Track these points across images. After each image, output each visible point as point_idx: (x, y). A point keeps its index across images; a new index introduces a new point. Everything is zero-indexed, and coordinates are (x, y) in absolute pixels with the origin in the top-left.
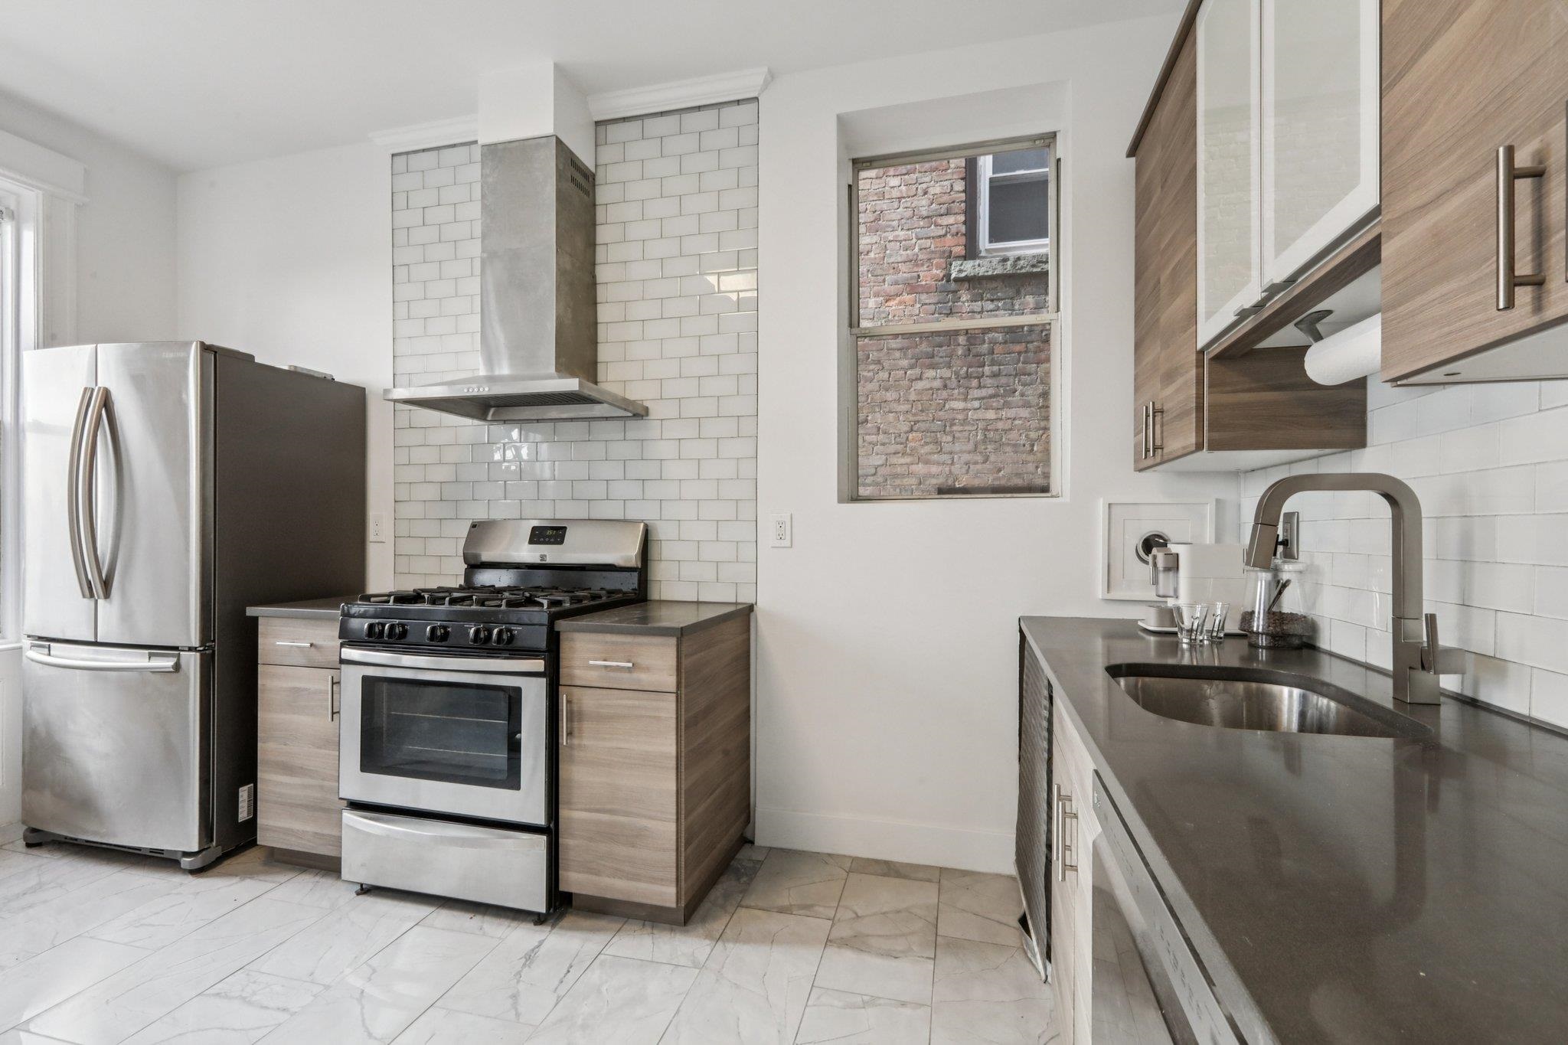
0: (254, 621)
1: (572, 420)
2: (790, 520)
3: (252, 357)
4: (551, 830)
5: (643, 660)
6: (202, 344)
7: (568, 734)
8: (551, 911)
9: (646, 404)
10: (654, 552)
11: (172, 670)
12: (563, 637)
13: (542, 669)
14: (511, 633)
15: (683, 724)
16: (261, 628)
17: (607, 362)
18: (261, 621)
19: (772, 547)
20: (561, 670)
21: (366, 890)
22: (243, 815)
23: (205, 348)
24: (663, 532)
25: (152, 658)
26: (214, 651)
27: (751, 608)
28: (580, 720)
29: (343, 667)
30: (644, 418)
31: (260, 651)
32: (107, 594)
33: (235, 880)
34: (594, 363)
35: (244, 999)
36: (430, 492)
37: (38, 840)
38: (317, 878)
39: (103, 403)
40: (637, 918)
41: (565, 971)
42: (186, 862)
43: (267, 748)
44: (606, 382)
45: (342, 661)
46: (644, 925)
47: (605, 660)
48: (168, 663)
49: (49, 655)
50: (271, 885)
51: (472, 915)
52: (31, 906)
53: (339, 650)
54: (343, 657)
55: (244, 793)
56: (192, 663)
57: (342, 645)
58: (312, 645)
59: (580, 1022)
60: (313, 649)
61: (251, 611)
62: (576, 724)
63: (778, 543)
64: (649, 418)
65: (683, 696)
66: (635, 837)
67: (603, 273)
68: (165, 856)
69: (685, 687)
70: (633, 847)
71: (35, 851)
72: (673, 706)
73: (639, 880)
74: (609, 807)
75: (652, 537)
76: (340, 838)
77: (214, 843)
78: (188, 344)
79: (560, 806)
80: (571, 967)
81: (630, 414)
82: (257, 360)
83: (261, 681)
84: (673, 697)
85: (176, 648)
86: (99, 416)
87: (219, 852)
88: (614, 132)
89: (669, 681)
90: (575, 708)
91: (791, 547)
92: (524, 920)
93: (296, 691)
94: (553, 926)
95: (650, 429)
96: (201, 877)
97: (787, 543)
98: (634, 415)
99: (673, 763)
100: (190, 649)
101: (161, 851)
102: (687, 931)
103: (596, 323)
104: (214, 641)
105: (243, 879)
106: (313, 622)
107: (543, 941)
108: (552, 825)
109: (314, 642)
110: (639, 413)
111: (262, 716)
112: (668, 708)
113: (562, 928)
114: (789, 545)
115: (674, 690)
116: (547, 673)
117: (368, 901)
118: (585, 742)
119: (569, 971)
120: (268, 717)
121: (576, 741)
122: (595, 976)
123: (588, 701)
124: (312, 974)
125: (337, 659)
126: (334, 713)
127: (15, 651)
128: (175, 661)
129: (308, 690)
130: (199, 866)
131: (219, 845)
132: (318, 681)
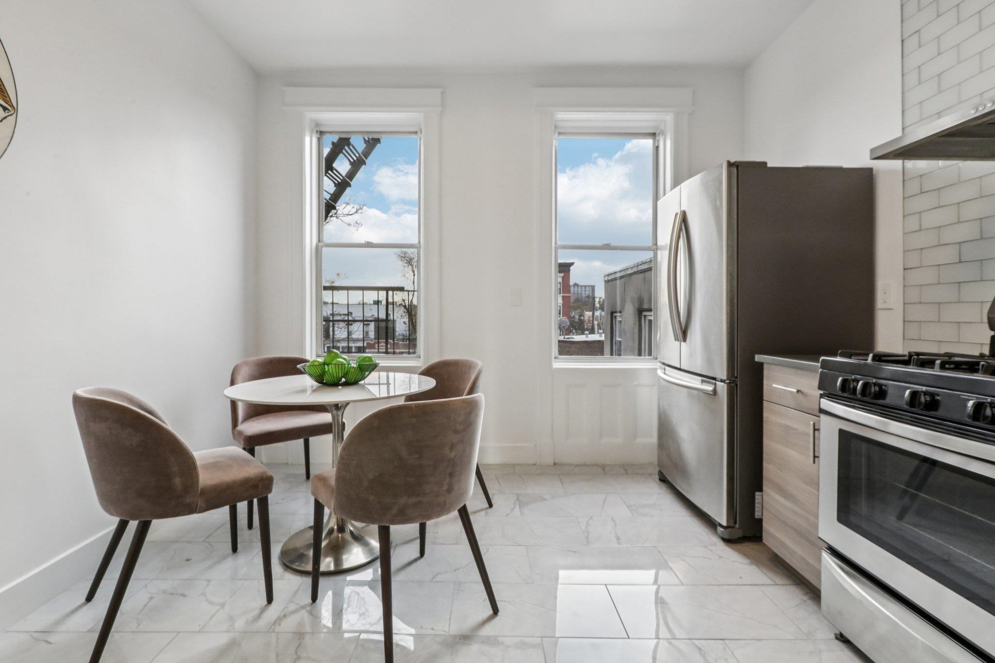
0: (761, 365)
3: (765, 164)
6: (729, 162)
11: (711, 393)
16: (765, 372)
18: (765, 366)
22: (757, 515)
23: (730, 165)
25: (703, 383)
26: (737, 385)
29: (823, 416)
31: (765, 390)
32: (685, 340)
33: (747, 561)
38: (805, 598)
39: (682, 220)
42: (720, 529)
43: (769, 469)
45: (822, 411)
48: (709, 388)
49: (666, 373)
50: (768, 581)
53: (818, 399)
54: (822, 407)
55: (757, 497)
56: (722, 388)
57: (822, 396)
58: (798, 391)
60: (800, 395)
61: (758, 358)
71: (662, 484)
77: (737, 526)
78: (721, 166)
82: (770, 165)
83: (766, 414)
85: (714, 379)
86: (681, 229)
87: (739, 533)
93: (788, 428)
96: (727, 546)
100: (722, 381)
104: (737, 378)
105: (752, 563)
106: (800, 371)
109: (802, 389)
111: (766, 441)
120: (769, 444)
125: (818, 408)
126: (815, 457)
127: (656, 369)
128: (713, 386)
129: (796, 429)
130: (726, 537)
131: (739, 528)
132: (803, 424)
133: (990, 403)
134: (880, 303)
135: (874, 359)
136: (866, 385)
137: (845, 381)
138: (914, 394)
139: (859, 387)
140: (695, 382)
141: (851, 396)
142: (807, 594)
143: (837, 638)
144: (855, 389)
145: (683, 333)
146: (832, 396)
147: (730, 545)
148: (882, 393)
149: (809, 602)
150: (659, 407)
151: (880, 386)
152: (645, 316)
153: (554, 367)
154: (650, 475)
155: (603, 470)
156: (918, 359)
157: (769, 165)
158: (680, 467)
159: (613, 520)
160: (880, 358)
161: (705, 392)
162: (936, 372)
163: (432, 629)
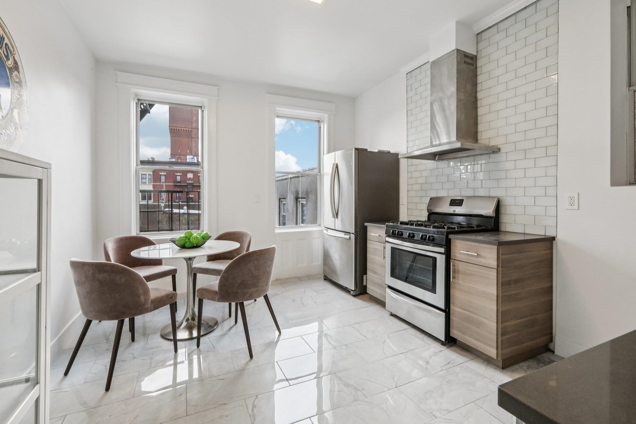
0: (366, 227)
1: (467, 156)
2: (577, 196)
3: (367, 150)
4: (447, 311)
5: (482, 253)
7: (453, 278)
8: (447, 342)
9: (499, 147)
10: (502, 210)
11: (348, 239)
12: (452, 241)
13: (443, 252)
14: (433, 237)
15: (500, 283)
16: (368, 229)
17: (482, 131)
18: (368, 227)
19: (566, 209)
20: (451, 253)
21: (392, 315)
22: (364, 284)
23: (356, 149)
24: (508, 201)
25: (345, 235)
26: (358, 235)
27: (553, 238)
28: (458, 273)
29: (386, 243)
30: (498, 153)
31: (368, 236)
32: (337, 217)
33: (362, 301)
34: (476, 133)
35: (358, 331)
36: (418, 187)
37: (326, 279)
38: (381, 307)
39: (336, 167)
40: (482, 358)
41: (447, 363)
42: (352, 292)
43: (369, 265)
44: (482, 139)
45: (386, 242)
46: (484, 362)
47: (467, 252)
48: (348, 237)
49: (327, 232)
50: (369, 305)
51: (421, 334)
52: (323, 293)
55: (365, 277)
56: (353, 236)
57: (386, 236)
58: (379, 235)
59: (447, 380)
60: (379, 237)
61: (366, 224)
62: (456, 275)
63: (570, 207)
64: (500, 152)
65: (500, 271)
66: (479, 324)
67: (480, 95)
68: (348, 289)
69: (501, 268)
70: (478, 328)
71: (325, 281)
72: (495, 274)
73: (481, 342)
74: (468, 309)
75: (502, 203)
76: (386, 296)
77: (358, 289)
78: (352, 149)
79: (451, 304)
80: (450, 362)
81: (491, 152)
83: (368, 245)
84: (495, 271)
85: (350, 233)
86: (336, 171)
87: (359, 292)
88: (485, 35)
89: (494, 263)
90: (456, 268)
91: (579, 209)
92: (438, 342)
93: (375, 249)
94: (448, 348)
95: (501, 156)
97: (576, 207)
98: (493, 152)
99: (495, 298)
100: (353, 234)
101: (347, 288)
102: (503, 372)
103: (477, 116)
104: (358, 232)
106: (379, 228)
107: (443, 351)
108: (447, 310)
110: (496, 150)
111: (369, 255)
112: (493, 275)
113: (450, 349)
114: (577, 208)
115: (496, 268)
116: (445, 253)
117: (392, 318)
118: (460, 282)
119: (448, 364)
121: (456, 281)
122: (458, 369)
123: (461, 266)
124: (374, 331)
125: (385, 241)
126: (384, 257)
127: (323, 230)
128: (349, 236)
129: (378, 249)
130: (354, 294)
131: (358, 290)
132: (380, 247)
133: (424, 235)
134: (401, 203)
135: (400, 224)
136: (398, 232)
137: (393, 231)
138: (409, 234)
139: (396, 233)
140: (342, 235)
141: (394, 236)
142: (381, 306)
143: (390, 315)
144: (395, 233)
145: (336, 215)
146: (389, 236)
147: (355, 297)
148: (402, 234)
149: (382, 308)
150: (324, 247)
151: (402, 232)
152: (299, 201)
153: (276, 232)
154: (319, 278)
155: (299, 279)
156: (410, 223)
157: (368, 150)
158: (334, 272)
159: (310, 297)
160: (402, 223)
161: (346, 239)
162: (414, 227)
163: (258, 343)
